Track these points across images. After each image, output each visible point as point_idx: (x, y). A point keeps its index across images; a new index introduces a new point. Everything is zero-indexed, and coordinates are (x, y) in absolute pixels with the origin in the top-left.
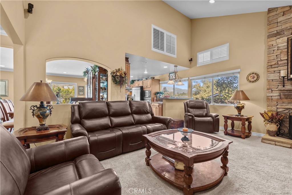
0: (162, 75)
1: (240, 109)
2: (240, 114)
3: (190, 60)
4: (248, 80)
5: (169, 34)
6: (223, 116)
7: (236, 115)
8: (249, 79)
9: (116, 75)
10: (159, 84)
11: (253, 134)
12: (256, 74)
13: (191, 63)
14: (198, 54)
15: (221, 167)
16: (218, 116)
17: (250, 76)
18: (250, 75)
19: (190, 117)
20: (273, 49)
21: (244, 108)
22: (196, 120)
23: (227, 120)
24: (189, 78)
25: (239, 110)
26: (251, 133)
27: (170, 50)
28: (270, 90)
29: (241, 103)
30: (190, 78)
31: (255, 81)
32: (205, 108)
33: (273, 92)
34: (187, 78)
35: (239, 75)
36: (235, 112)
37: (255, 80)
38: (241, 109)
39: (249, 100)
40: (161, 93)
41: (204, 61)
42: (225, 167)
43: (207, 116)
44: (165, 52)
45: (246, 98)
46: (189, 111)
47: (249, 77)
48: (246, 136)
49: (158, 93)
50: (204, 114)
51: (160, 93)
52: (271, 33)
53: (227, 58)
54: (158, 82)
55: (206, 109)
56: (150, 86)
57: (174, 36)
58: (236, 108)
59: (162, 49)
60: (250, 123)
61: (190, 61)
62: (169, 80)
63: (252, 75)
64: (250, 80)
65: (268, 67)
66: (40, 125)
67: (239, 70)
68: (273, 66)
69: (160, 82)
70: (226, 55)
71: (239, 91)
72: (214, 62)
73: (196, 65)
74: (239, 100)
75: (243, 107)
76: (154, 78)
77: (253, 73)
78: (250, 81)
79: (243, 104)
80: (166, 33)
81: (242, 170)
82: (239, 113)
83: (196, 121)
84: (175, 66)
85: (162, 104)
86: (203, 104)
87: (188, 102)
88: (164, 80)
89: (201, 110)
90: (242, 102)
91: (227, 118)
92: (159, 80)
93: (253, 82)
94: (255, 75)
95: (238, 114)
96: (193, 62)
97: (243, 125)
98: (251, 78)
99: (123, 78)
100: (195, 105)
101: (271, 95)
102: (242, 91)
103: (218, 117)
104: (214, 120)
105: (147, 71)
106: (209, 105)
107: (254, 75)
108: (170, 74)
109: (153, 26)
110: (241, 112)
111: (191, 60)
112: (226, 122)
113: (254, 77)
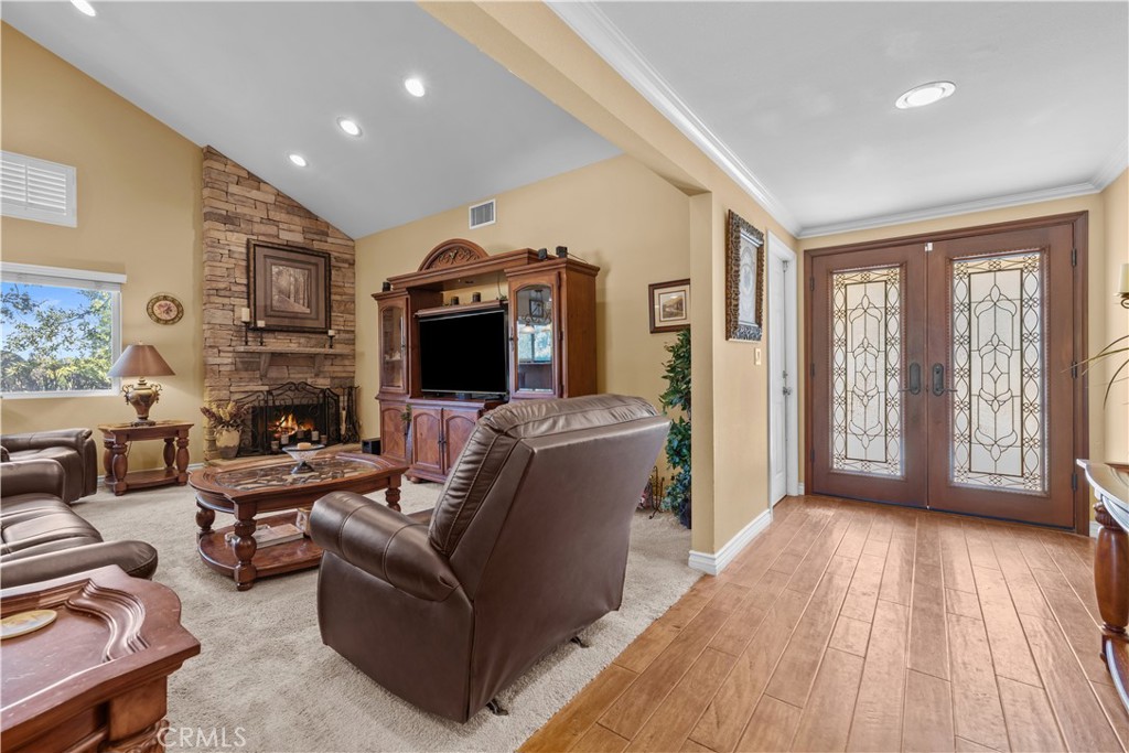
1: (144, 402)
2: (146, 418)
4: (151, 314)
7: (132, 425)
8: (156, 313)
17: (158, 303)
18: (158, 300)
20: (221, 251)
21: (157, 399)
25: (143, 405)
28: (216, 350)
29: (148, 385)
31: (173, 321)
33: (222, 354)
36: (130, 416)
37: (172, 319)
38: (150, 404)
39: (172, 373)
45: (166, 371)
47: (155, 308)
52: (216, 211)
53: (71, 222)
58: (132, 403)
63: (163, 302)
64: (159, 316)
65: (211, 292)
67: (122, 278)
68: (222, 293)
70: (64, 207)
71: (142, 346)
74: (147, 374)
75: (155, 397)
77: (173, 301)
78: (158, 320)
79: (153, 389)
82: (142, 416)
90: (149, 382)
93: (166, 322)
94: (172, 305)
95: (138, 420)
97: (181, 448)
98: (162, 309)
101: (218, 361)
102: (151, 348)
107: (168, 302)
110: (147, 413)
112: (120, 450)
113: (168, 310)
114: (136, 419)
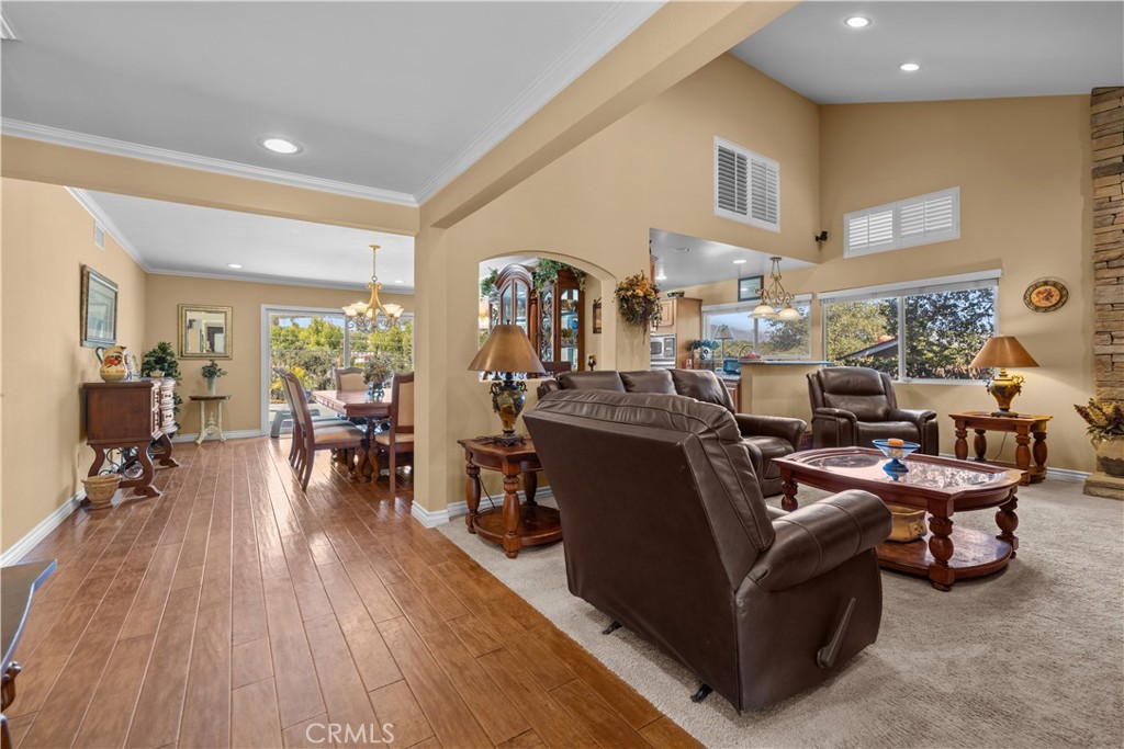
0: (712, 283)
1: (1005, 394)
2: (1007, 410)
3: (819, 236)
4: (1029, 303)
5: (761, 160)
6: (953, 417)
7: (993, 415)
8: (1034, 301)
9: (635, 296)
10: (700, 313)
11: (1052, 472)
12: (1055, 285)
13: (820, 247)
14: (846, 216)
15: (998, 538)
16: (933, 416)
17: (1037, 291)
18: (1037, 287)
19: (844, 421)
20: (1113, 211)
21: (1019, 391)
22: (861, 428)
23: (964, 429)
24: (814, 296)
25: (1004, 396)
26: (1044, 469)
27: (763, 211)
28: (1107, 337)
29: (1009, 377)
30: (821, 296)
31: (1055, 307)
32: (880, 393)
33: (1116, 341)
34: (809, 297)
35: (996, 287)
36: (990, 406)
37: (1054, 305)
38: (1011, 395)
39: (1036, 365)
40: (708, 345)
41: (869, 243)
42: (1007, 537)
43: (890, 416)
44: (748, 219)
45: (1027, 362)
46: (829, 402)
47: (1033, 295)
48: (1032, 476)
49: (697, 344)
50: (880, 411)
51: (704, 344)
52: (1104, 163)
53: (956, 235)
54: (697, 308)
55: (884, 397)
56: (670, 323)
57: (774, 165)
58: (994, 393)
59: (742, 209)
60: (1040, 437)
61: (817, 239)
62: (740, 300)
63: (1042, 289)
64: (1038, 304)
65: (1098, 265)
66: (505, 432)
67: (997, 273)
68: (1115, 263)
69: (704, 308)
70: (950, 225)
71: (1002, 338)
72: (906, 244)
73: (841, 252)
74: (1004, 365)
75: (1017, 389)
76: (682, 294)
77: (1046, 283)
78: (1037, 309)
79: (1015, 381)
80: (751, 157)
81: (1050, 550)
82: (1003, 407)
83: (863, 431)
84: (774, 259)
85: (740, 380)
86: (875, 381)
87: (822, 375)
88: (718, 300)
89: (867, 398)
90: (1011, 373)
91: (963, 422)
92: (700, 302)
93: (1047, 309)
94: (1053, 289)
95: (999, 411)
96: (827, 245)
97: (1020, 445)
98: (1041, 296)
99: (653, 302)
100: (848, 382)
101: (1110, 349)
102: (1012, 339)
103: (934, 420)
104: (922, 429)
105: (666, 274)
106: (893, 382)
107: (1048, 287)
108: (742, 283)
109: (720, 142)
110: (1009, 404)
111: (822, 237)
112: (962, 435)
113: (1049, 296)
114: (997, 410)
